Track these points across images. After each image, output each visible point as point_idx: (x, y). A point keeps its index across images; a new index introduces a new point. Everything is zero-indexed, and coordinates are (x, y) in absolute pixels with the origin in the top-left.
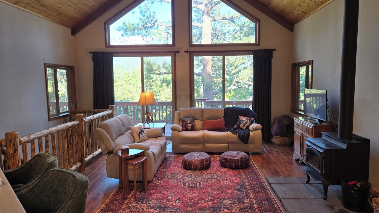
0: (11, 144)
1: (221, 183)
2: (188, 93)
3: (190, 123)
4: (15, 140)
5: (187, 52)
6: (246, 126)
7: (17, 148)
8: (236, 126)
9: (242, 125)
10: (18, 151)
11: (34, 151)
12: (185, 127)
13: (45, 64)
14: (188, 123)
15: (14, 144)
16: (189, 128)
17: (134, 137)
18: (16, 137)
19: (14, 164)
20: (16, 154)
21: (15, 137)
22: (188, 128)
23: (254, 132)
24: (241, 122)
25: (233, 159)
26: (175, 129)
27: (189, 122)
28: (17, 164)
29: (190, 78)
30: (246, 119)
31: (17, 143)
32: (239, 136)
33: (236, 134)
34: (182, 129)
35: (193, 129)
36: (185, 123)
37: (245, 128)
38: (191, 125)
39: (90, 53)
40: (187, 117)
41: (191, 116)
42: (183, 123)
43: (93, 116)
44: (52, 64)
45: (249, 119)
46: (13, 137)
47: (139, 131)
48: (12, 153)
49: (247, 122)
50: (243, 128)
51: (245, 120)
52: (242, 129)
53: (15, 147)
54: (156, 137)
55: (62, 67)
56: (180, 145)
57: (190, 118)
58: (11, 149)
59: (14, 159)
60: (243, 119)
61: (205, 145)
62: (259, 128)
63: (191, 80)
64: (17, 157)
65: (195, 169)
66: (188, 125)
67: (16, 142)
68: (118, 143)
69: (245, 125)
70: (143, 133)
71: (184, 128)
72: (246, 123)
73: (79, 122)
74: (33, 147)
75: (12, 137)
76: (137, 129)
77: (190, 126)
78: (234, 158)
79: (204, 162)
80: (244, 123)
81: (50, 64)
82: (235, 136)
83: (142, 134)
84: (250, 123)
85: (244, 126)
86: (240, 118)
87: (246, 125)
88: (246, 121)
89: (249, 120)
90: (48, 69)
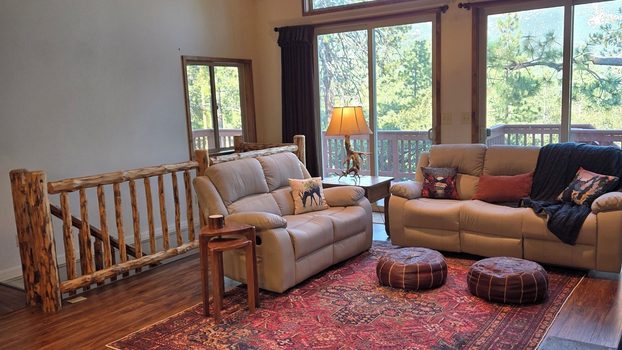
0: (32, 191)
1: (419, 327)
2: (469, 110)
3: (442, 181)
4: (37, 185)
5: (467, 6)
6: (585, 197)
7: (41, 197)
8: (560, 197)
9: (575, 193)
10: (43, 202)
11: (85, 207)
12: (429, 190)
13: (182, 57)
14: (438, 181)
15: (35, 192)
16: (440, 192)
17: (294, 201)
18: (39, 180)
19: (37, 224)
20: (39, 207)
21: (37, 179)
22: (436, 192)
23: (600, 214)
24: (576, 186)
25: (490, 277)
26: (397, 191)
27: (439, 179)
28: (42, 224)
29: (473, 70)
30: (592, 177)
31: (41, 189)
32: (550, 222)
33: (544, 217)
34: (422, 195)
35: (450, 194)
36: (430, 181)
37: (581, 202)
38: (444, 185)
39: (276, 30)
40: (439, 167)
41: (453, 165)
42: (425, 180)
43: (239, 155)
44: (198, 57)
45: (602, 178)
46: (34, 180)
47: (305, 189)
48: (33, 205)
49: (591, 186)
50: (577, 201)
51: (588, 182)
52: (573, 204)
53: (37, 197)
54: (346, 206)
55: (226, 62)
56: (405, 228)
57: (446, 169)
58: (32, 200)
59: (37, 216)
60: (585, 177)
61: (461, 234)
62: (615, 205)
63: (475, 75)
64: (41, 212)
65: (396, 286)
66: (437, 184)
67: (39, 187)
68: (236, 209)
69: (584, 195)
70: (315, 194)
71: (426, 192)
72: (587, 189)
73: (197, 163)
74: (83, 200)
75: (32, 179)
76: (303, 185)
77: (441, 188)
78: (493, 274)
79: (416, 273)
80: (583, 188)
81: (193, 57)
82: (540, 220)
83: (312, 196)
84: (601, 188)
85: (579, 197)
86: (578, 175)
87: (587, 193)
88: (590, 183)
89: (598, 182)
90: (188, 67)
